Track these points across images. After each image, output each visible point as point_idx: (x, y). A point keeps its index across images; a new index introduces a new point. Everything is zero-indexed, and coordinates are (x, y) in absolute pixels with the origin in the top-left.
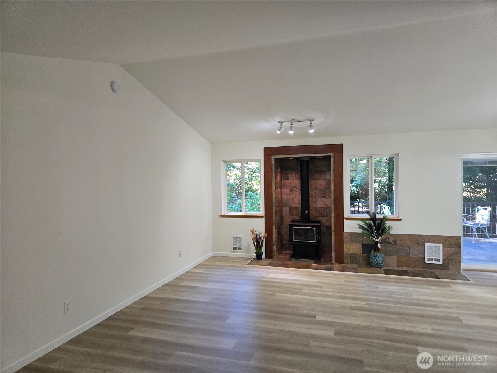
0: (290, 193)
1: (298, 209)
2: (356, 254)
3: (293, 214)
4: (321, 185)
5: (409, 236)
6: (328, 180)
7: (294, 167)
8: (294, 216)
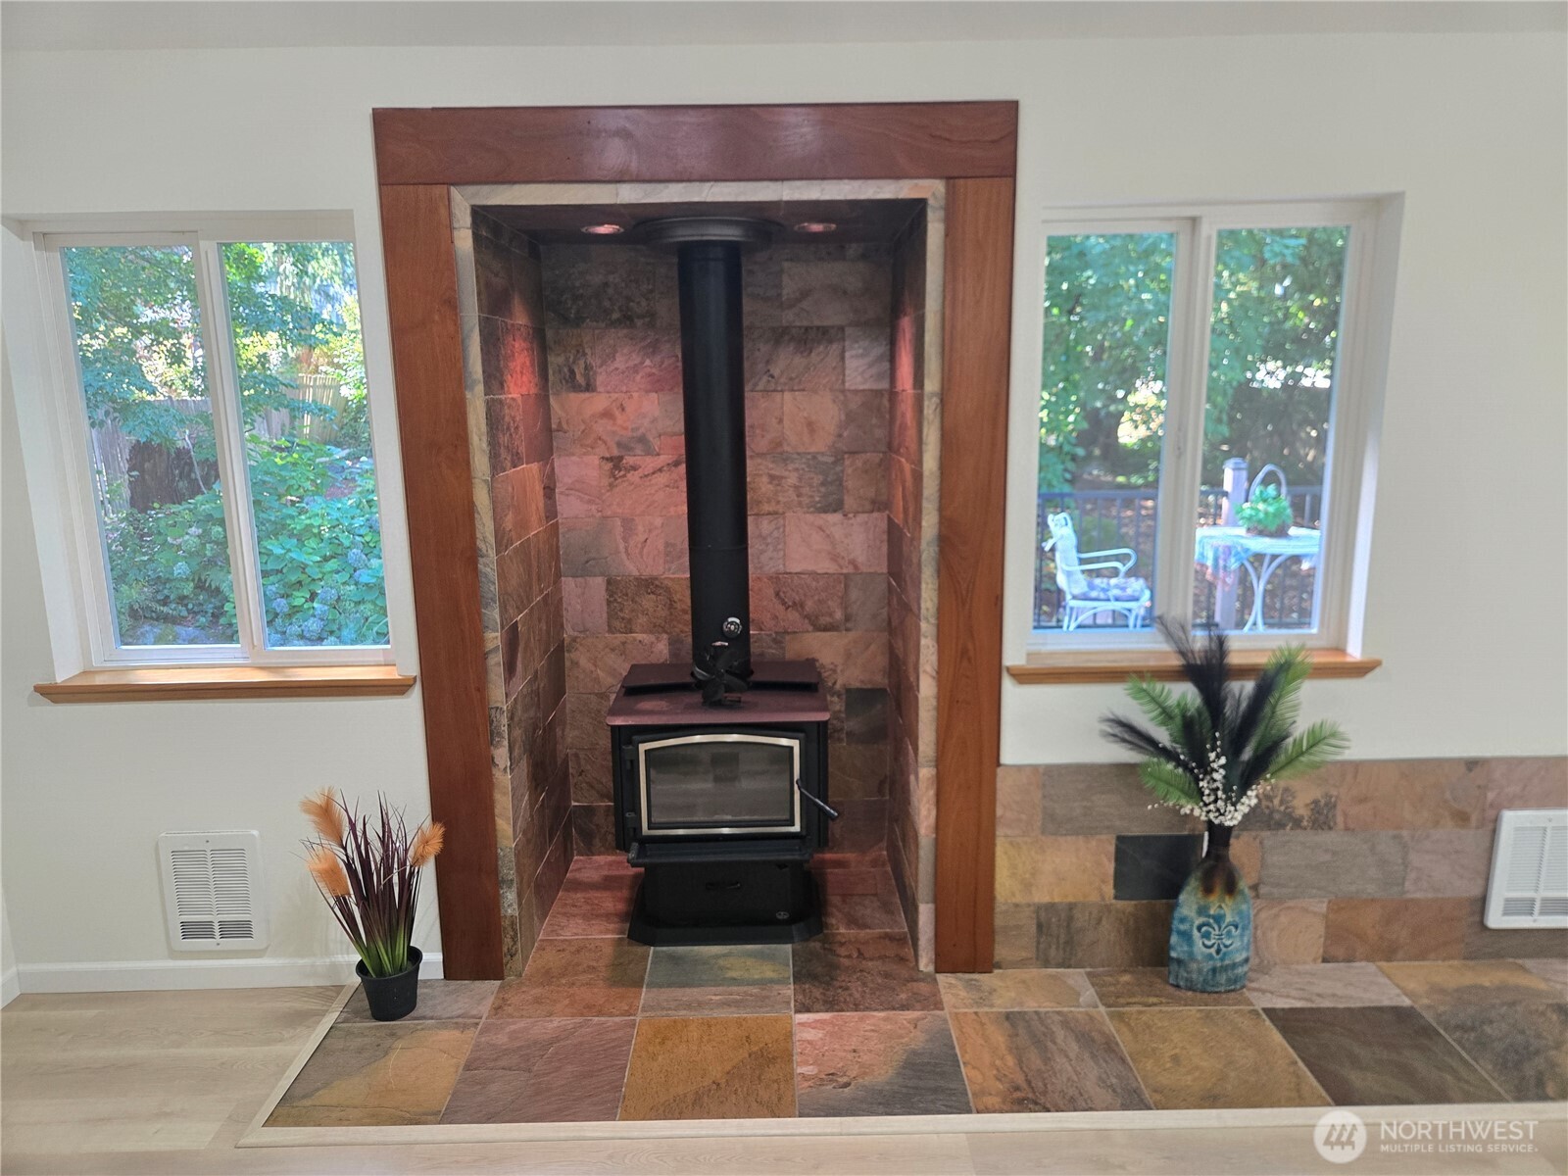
0: (611, 486)
1: (668, 590)
2: (1071, 907)
3: (630, 621)
4: (811, 426)
5: (1411, 769)
6: (856, 392)
7: (629, 299)
8: (640, 636)
